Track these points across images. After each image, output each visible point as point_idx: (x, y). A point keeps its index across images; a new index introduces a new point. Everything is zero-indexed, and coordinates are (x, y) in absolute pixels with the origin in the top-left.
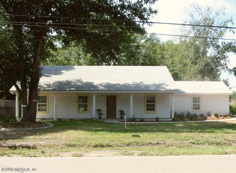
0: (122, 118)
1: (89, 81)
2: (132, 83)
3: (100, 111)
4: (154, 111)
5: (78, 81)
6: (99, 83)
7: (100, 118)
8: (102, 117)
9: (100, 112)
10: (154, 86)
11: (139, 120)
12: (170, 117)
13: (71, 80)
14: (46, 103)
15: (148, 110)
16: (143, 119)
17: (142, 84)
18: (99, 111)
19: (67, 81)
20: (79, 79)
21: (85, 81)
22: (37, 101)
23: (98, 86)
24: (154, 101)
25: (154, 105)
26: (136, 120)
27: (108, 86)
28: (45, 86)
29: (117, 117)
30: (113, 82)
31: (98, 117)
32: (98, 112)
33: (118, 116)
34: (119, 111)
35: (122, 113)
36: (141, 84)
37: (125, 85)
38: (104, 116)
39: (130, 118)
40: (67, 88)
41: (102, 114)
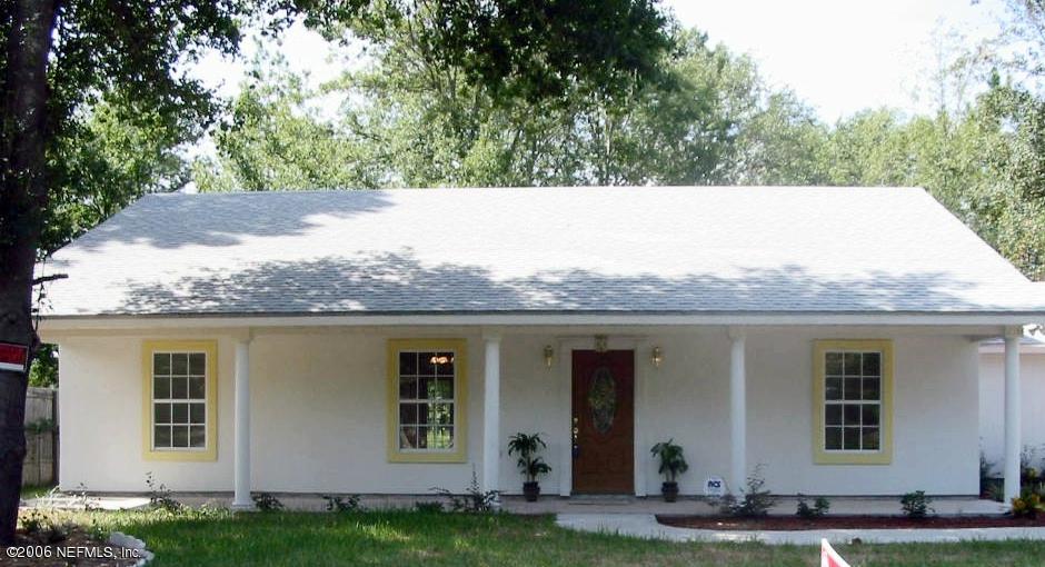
0: (670, 492)
1: (461, 258)
2: (736, 275)
3: (534, 448)
4: (875, 451)
5: (394, 260)
6: (524, 274)
7: (531, 491)
8: (546, 485)
9: (533, 456)
10: (880, 285)
11: (791, 509)
12: (977, 492)
13: (349, 256)
14: (203, 397)
15: (833, 442)
16: (822, 501)
17: (796, 274)
18: (524, 444)
19: (323, 262)
20: (397, 250)
21: (430, 260)
22: (20, 368)
23: (518, 288)
24: (873, 389)
25: (872, 416)
26: (773, 511)
27: (584, 285)
28: (185, 292)
29: (640, 490)
30: (611, 266)
31: (516, 485)
32: (517, 455)
33: (647, 477)
34: (655, 450)
35: (671, 460)
36: (796, 277)
37: (693, 284)
38: (559, 479)
39: (729, 498)
40: (318, 299)
41: (545, 469)
